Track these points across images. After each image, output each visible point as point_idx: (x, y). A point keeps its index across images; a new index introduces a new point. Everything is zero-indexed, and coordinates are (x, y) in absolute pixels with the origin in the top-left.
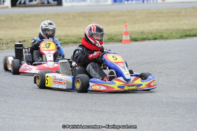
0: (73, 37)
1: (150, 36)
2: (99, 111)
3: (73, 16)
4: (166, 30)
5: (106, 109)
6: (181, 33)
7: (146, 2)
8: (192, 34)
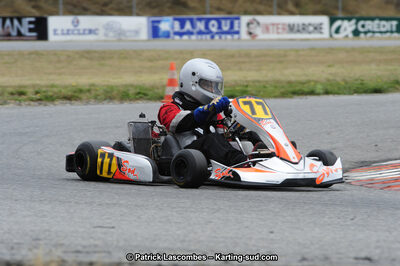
0: (66, 87)
2: (107, 204)
3: (69, 56)
4: (254, 82)
5: (123, 202)
6: (283, 87)
7: (217, 37)
8: (306, 90)
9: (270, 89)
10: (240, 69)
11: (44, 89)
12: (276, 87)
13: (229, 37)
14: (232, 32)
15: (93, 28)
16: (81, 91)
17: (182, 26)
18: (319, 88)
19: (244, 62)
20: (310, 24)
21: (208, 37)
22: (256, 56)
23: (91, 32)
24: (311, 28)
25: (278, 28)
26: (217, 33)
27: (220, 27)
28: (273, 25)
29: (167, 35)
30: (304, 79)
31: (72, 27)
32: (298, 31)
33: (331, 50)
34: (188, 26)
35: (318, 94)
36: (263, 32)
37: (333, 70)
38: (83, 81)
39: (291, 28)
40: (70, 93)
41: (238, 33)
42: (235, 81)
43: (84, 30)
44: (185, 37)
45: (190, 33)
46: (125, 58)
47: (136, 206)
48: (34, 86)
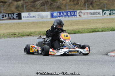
0: (27, 32)
1: (72, 32)
2: (41, 64)
3: (28, 24)
4: (81, 29)
5: (45, 63)
6: (90, 30)
7: (70, 17)
8: (97, 30)
9: (86, 30)
10: (77, 26)
11: (21, 33)
12: (88, 30)
13: (74, 17)
14: (74, 15)
15: (34, 16)
16: (32, 33)
17: (60, 14)
18: (100, 30)
19: (78, 24)
20: (97, 12)
21: (68, 17)
22: (82, 22)
23: (34, 17)
24: (97, 13)
25: (88, 14)
26: (70, 16)
27: (71, 14)
28: (86, 13)
29: (56, 17)
30: (96, 27)
31: (28, 16)
32: (93, 14)
33: (103, 19)
34: (62, 14)
35: (100, 32)
36: (83, 15)
37: (104, 25)
38: (32, 30)
39: (91, 14)
40: (29, 34)
41: (76, 15)
42: (76, 29)
43: (32, 16)
44: (61, 17)
45: (62, 16)
46: (44, 24)
47: (49, 64)
48: (18, 32)
